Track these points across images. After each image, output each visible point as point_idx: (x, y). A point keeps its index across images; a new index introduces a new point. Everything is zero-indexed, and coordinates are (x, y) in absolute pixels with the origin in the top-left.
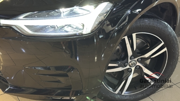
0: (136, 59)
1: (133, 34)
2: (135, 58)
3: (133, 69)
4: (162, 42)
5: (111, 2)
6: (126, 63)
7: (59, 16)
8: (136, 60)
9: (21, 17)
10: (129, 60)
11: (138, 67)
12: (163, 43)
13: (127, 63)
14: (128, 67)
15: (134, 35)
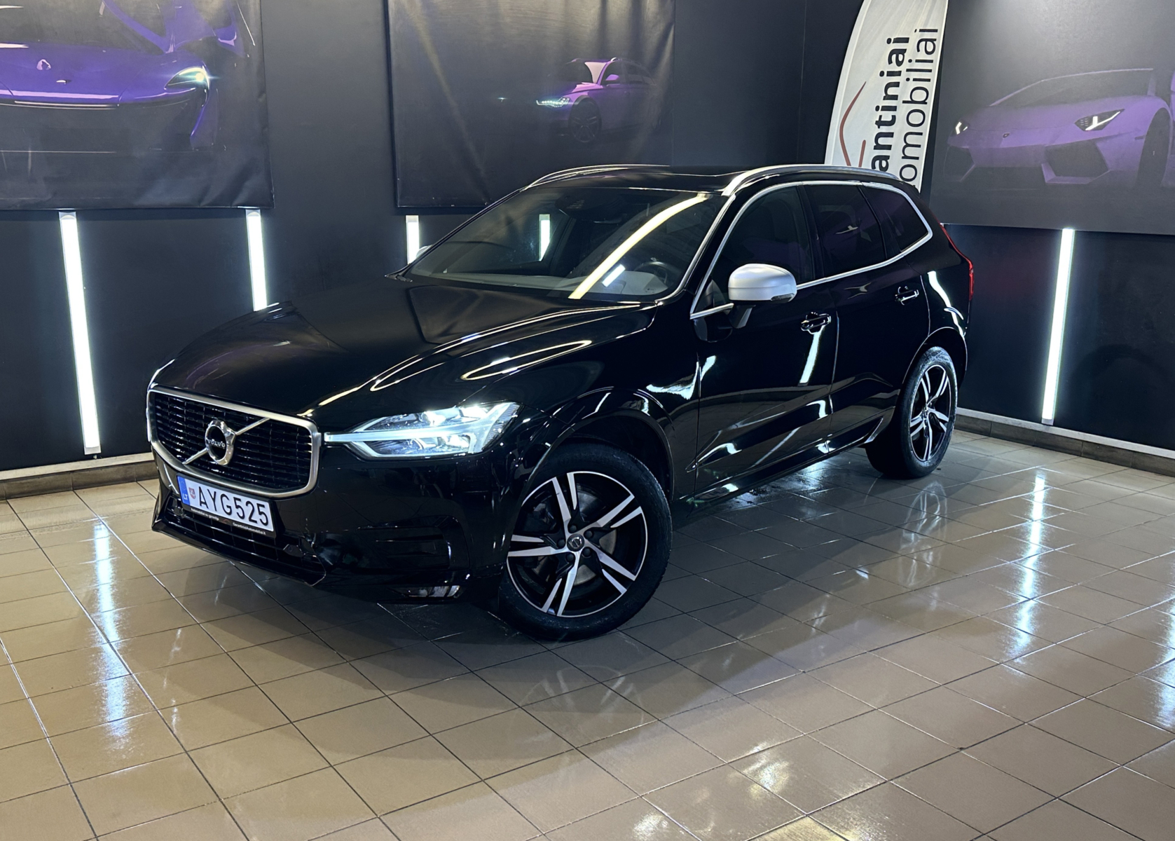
0: (581, 532)
1: (568, 474)
2: (579, 529)
3: (578, 554)
4: (629, 495)
5: (518, 403)
6: (562, 539)
7: (426, 424)
8: (582, 535)
9: (361, 429)
10: (568, 535)
11: (588, 550)
12: (632, 497)
13: (563, 541)
14: (566, 550)
15: (571, 476)
